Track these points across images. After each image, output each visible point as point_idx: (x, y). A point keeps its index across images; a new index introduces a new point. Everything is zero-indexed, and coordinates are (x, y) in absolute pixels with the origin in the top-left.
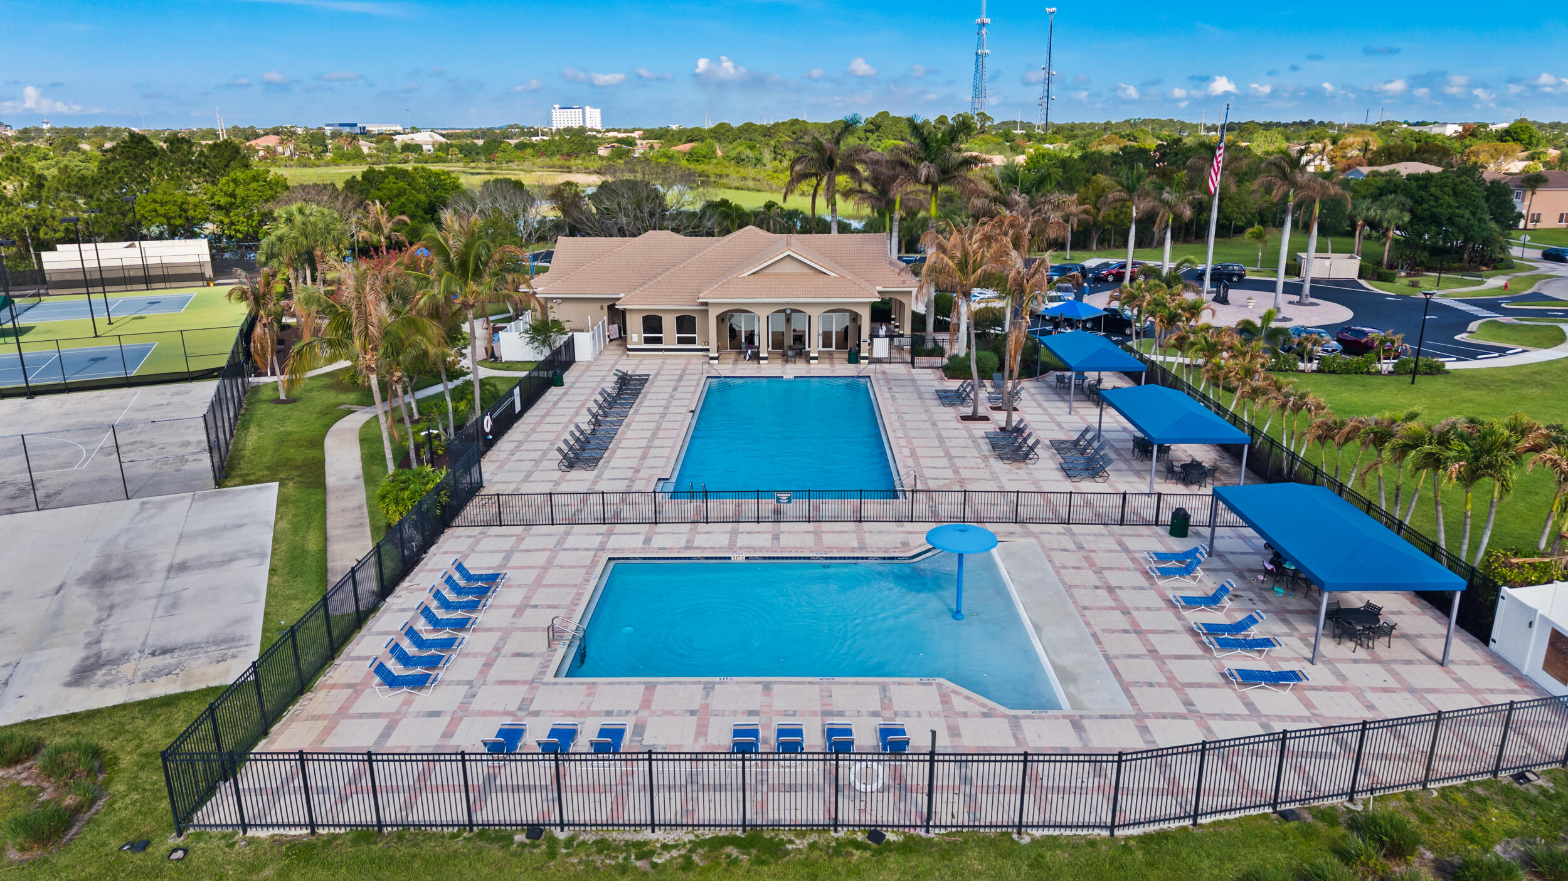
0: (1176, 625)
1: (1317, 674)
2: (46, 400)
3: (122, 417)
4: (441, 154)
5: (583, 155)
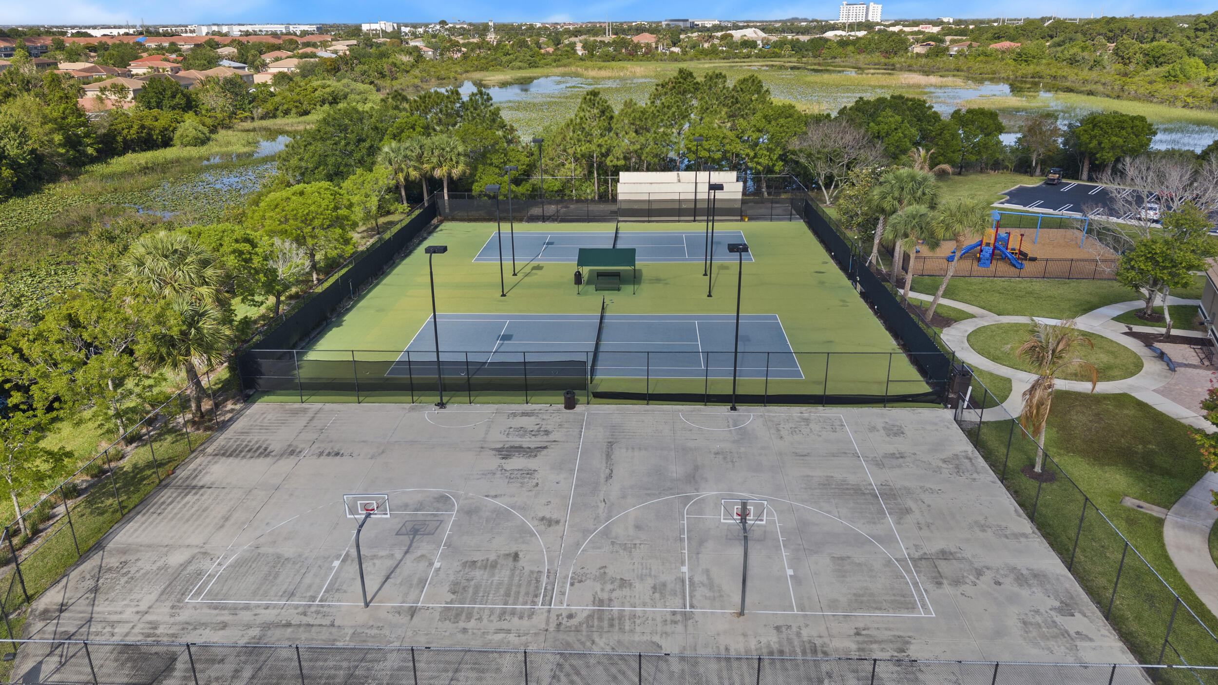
2: (751, 415)
3: (872, 478)
4: (776, 50)
5: (902, 52)
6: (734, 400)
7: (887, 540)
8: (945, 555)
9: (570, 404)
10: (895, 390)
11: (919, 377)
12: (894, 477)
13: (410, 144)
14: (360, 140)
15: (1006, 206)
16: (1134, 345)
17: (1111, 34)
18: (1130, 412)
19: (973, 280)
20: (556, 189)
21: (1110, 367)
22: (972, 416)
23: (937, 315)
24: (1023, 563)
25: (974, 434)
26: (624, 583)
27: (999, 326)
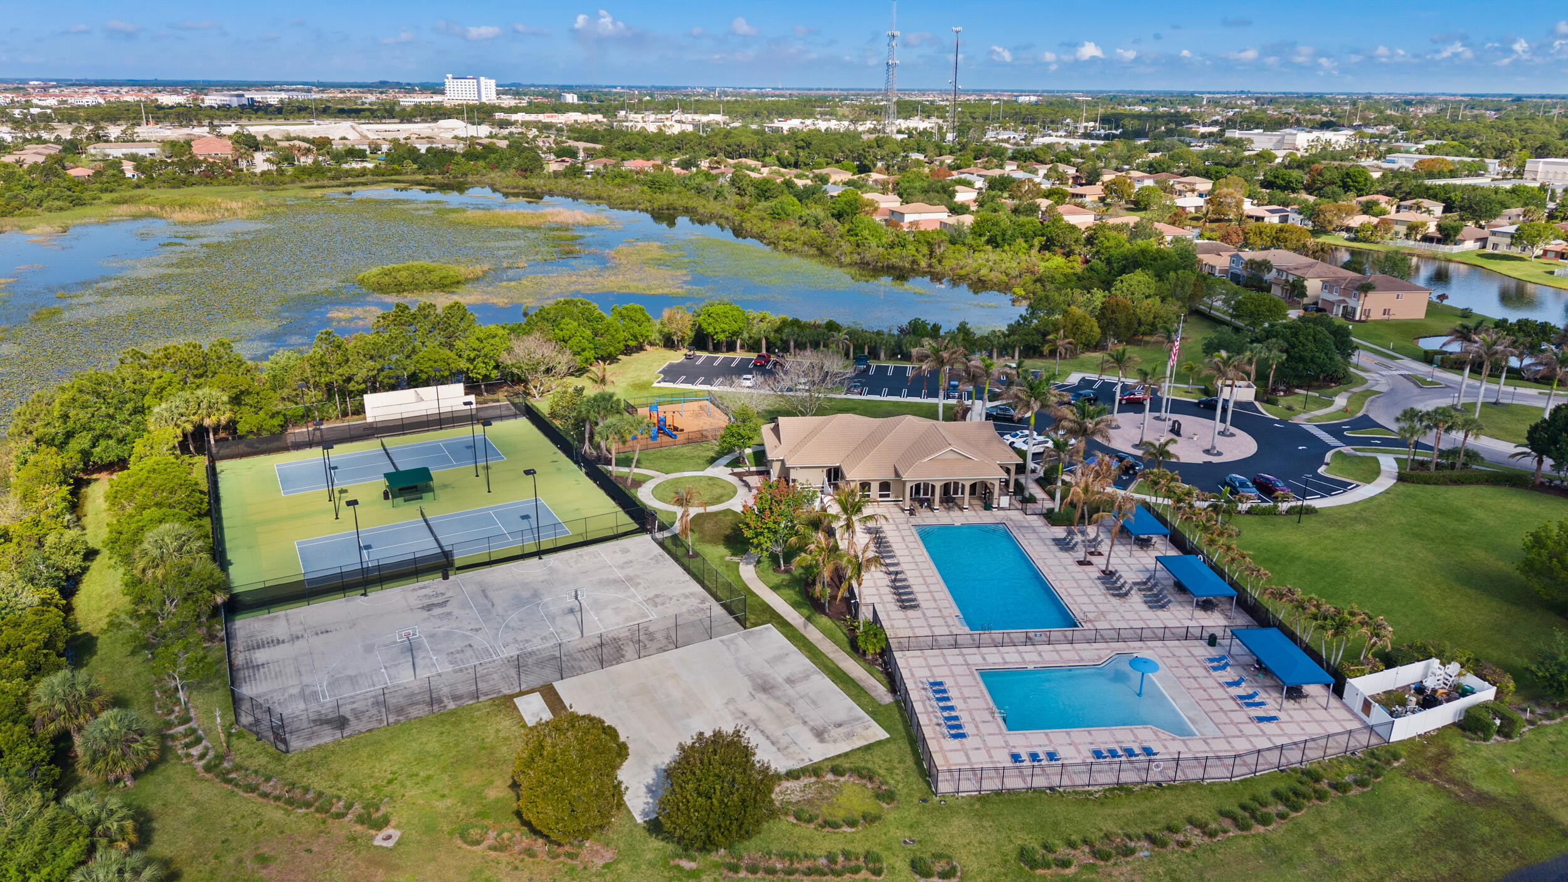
0: (1225, 696)
1: (1282, 716)
2: (551, 559)
3: (620, 574)
4: (395, 166)
5: (538, 171)
6: (539, 553)
7: (633, 596)
8: (657, 596)
9: (446, 577)
10: (621, 530)
11: (631, 521)
12: (629, 571)
13: (176, 401)
14: (123, 402)
15: (663, 384)
16: (734, 480)
17: (730, 149)
18: (730, 518)
19: (650, 451)
20: (301, 413)
21: (722, 496)
22: (659, 536)
23: (633, 480)
24: (687, 591)
25: (661, 544)
26: (527, 641)
27: (667, 482)
